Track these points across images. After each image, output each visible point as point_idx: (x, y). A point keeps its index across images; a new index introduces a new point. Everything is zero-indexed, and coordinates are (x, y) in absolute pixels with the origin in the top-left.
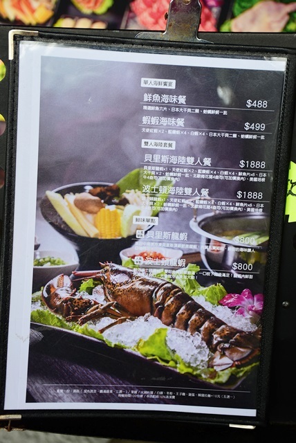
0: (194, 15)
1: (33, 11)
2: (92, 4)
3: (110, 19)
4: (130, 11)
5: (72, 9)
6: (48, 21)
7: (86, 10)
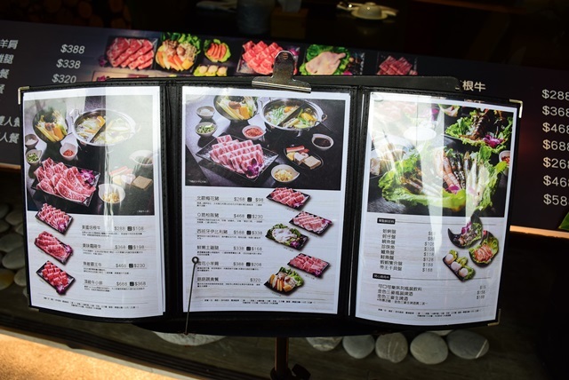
0: (291, 65)
1: (181, 63)
2: (218, 56)
3: (229, 64)
4: (242, 59)
5: (205, 59)
6: (191, 68)
7: (214, 60)
